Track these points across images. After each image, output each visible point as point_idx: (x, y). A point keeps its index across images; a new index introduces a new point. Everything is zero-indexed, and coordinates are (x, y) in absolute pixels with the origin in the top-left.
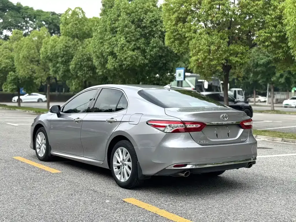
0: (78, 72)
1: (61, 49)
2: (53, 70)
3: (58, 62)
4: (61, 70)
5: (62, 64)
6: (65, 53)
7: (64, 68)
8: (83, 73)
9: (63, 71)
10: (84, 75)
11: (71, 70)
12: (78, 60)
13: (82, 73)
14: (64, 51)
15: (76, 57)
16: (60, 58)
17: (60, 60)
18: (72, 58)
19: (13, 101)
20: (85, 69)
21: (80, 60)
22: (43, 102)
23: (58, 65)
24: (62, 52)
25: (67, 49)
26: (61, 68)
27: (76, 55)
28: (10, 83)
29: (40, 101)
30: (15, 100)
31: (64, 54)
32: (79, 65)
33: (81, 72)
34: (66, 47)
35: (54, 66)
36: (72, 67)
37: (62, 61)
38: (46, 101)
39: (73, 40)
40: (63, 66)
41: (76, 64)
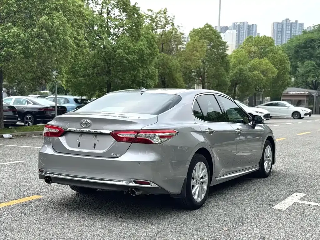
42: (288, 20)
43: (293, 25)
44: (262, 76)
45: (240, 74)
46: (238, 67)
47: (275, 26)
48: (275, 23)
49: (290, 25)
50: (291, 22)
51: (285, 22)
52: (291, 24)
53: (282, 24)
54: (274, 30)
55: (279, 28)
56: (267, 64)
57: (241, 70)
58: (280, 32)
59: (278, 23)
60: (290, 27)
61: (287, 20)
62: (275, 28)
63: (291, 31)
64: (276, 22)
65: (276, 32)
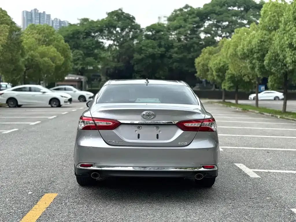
0: (272, 67)
1: (255, 45)
2: (250, 67)
3: (254, 58)
4: (257, 66)
5: (257, 60)
6: (259, 48)
7: (259, 64)
8: (278, 68)
9: (258, 67)
10: (278, 71)
11: (265, 66)
12: (272, 54)
13: (276, 69)
14: (259, 46)
15: (270, 51)
16: (255, 54)
17: (255, 56)
18: (267, 53)
19: (250, 99)
20: (279, 64)
21: (274, 54)
22: (279, 100)
23: (254, 62)
24: (257, 48)
25: (262, 44)
26: (257, 64)
27: (270, 50)
28: (228, 81)
29: (277, 99)
30: (251, 98)
31: (259, 50)
32: (273, 60)
33: (275, 67)
34: (261, 41)
35: (251, 63)
36: (266, 63)
37: (258, 58)
38: (283, 99)
39: (270, 33)
40: (258, 62)
41: (270, 60)
42: (37, 10)
43: (41, 15)
44: (52, 63)
45: (32, 60)
46: (30, 53)
47: (25, 14)
48: (24, 12)
49: (38, 14)
50: (39, 12)
51: (33, 12)
52: (40, 14)
53: (31, 13)
54: (24, 18)
55: (29, 16)
56: (54, 52)
57: (32, 56)
58: (30, 20)
59: (27, 12)
60: (38, 16)
61: (35, 10)
62: (25, 16)
63: (40, 20)
64: (26, 11)
65: (26, 20)
